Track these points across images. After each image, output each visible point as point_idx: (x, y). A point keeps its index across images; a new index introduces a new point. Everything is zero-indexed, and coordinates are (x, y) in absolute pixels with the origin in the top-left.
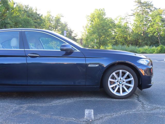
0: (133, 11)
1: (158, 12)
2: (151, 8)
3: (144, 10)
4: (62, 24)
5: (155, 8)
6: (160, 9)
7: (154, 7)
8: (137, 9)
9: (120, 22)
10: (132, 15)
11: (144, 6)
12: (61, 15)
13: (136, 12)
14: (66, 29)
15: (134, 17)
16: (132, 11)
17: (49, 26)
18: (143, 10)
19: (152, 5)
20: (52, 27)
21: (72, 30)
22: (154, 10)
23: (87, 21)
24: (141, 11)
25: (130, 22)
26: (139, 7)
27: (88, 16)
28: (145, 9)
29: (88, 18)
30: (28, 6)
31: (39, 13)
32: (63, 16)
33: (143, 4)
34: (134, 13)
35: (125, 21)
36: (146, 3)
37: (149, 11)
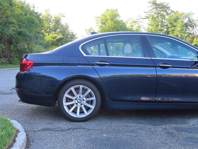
0: (147, 13)
1: (177, 16)
2: (167, 11)
3: (160, 13)
4: (62, 26)
5: (173, 11)
6: (177, 12)
7: (171, 10)
8: (151, 11)
9: (132, 26)
10: (145, 18)
11: (159, 8)
12: (62, 14)
13: (150, 15)
14: (67, 32)
15: (149, 20)
16: (145, 13)
17: (48, 28)
18: (158, 13)
19: (169, 7)
20: (51, 29)
21: (74, 34)
22: (171, 13)
23: (97, 23)
24: (155, 13)
25: (143, 26)
26: (153, 8)
27: (98, 17)
28: (160, 11)
29: (97, 20)
30: (25, 2)
31: (37, 12)
32: (64, 17)
33: (159, 5)
34: (148, 15)
35: (137, 25)
36: (162, 5)
37: (165, 14)
